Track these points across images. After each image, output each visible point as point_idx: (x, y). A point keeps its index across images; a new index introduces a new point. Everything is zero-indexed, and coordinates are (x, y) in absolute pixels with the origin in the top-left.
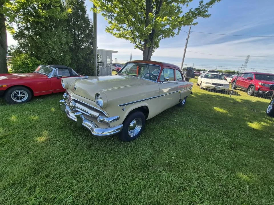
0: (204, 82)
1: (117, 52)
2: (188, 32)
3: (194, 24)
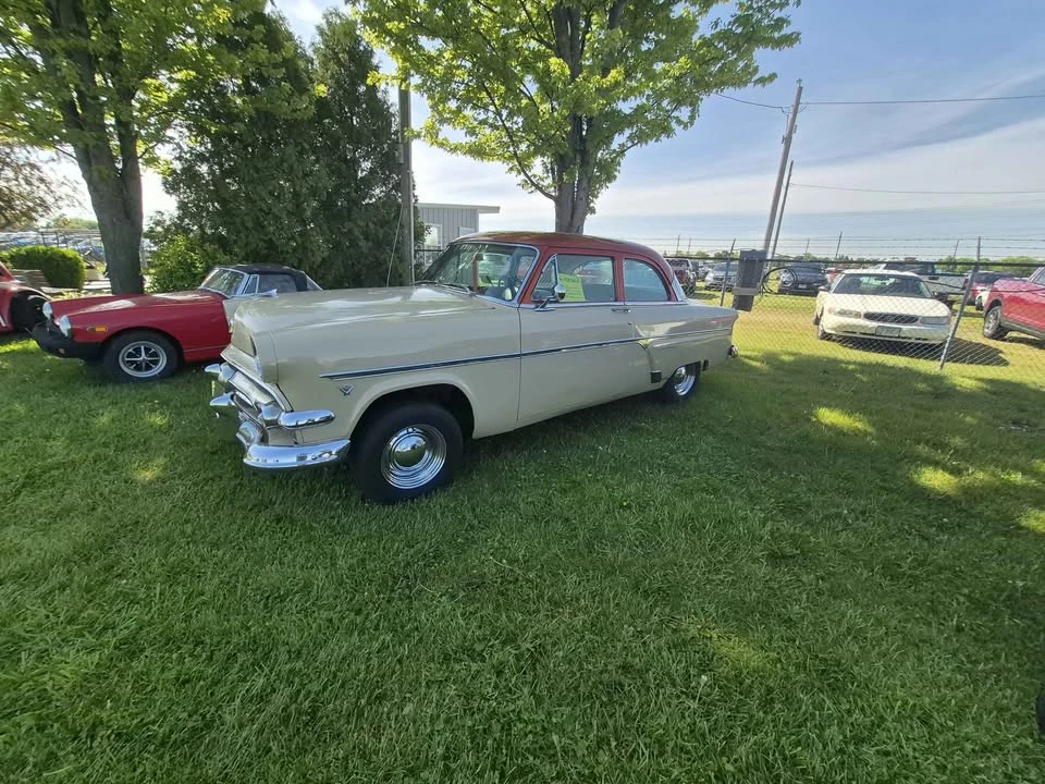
1: (496, 210)
2: (792, 110)
3: (762, 81)
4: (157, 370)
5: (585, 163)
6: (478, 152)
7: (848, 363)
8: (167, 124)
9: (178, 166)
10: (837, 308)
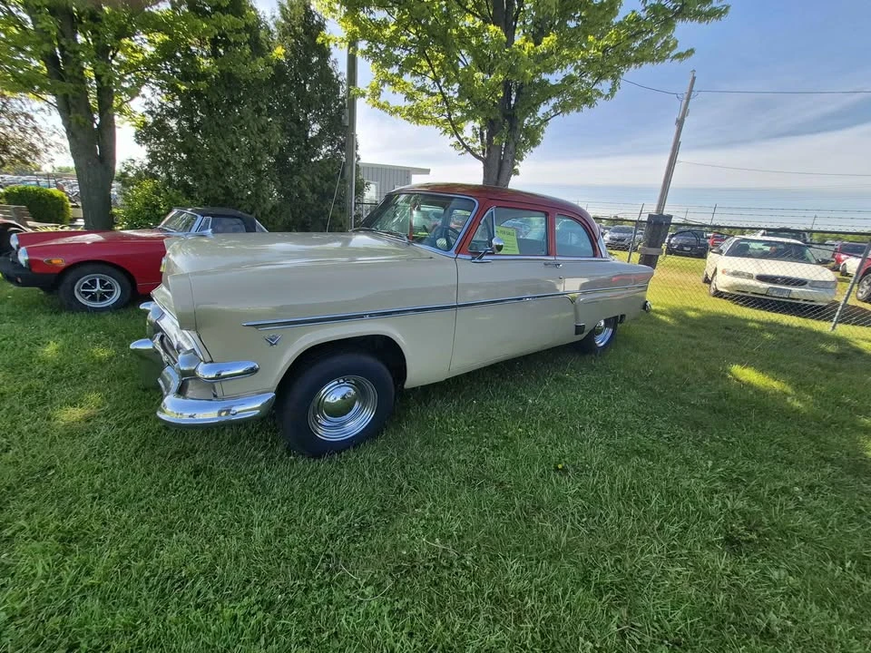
0: (726, 269)
1: (427, 171)
2: (686, 96)
3: (679, 56)
4: (110, 301)
5: (512, 128)
6: (417, 116)
7: (752, 321)
8: (142, 82)
9: (150, 119)
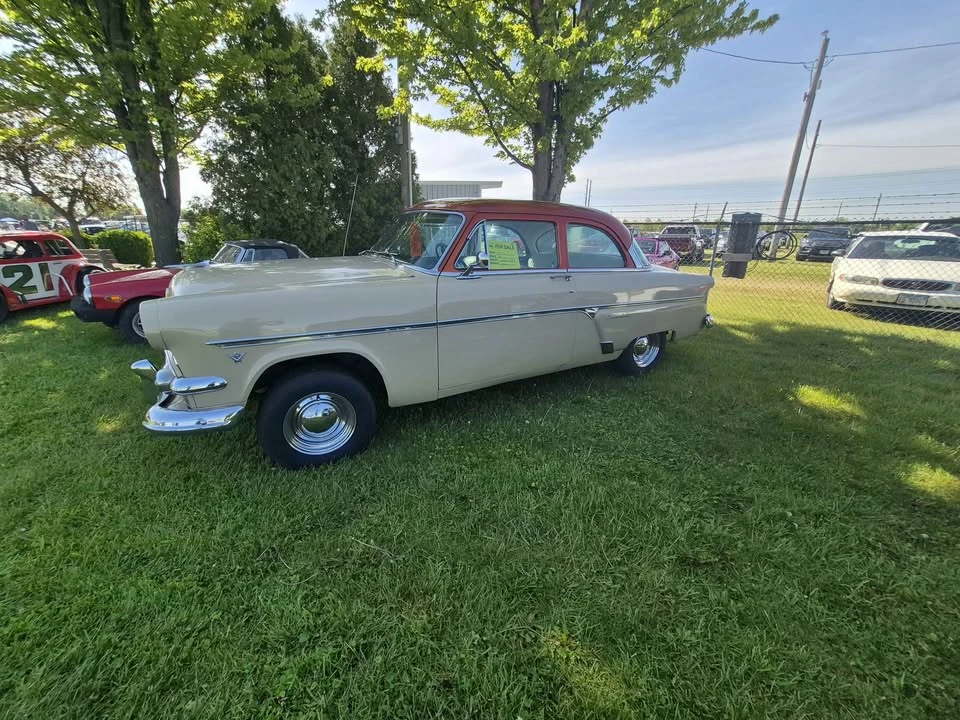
1: (498, 184)
2: (816, 65)
6: (464, 128)
7: (855, 334)
8: (202, 122)
9: (214, 157)
10: (851, 275)
